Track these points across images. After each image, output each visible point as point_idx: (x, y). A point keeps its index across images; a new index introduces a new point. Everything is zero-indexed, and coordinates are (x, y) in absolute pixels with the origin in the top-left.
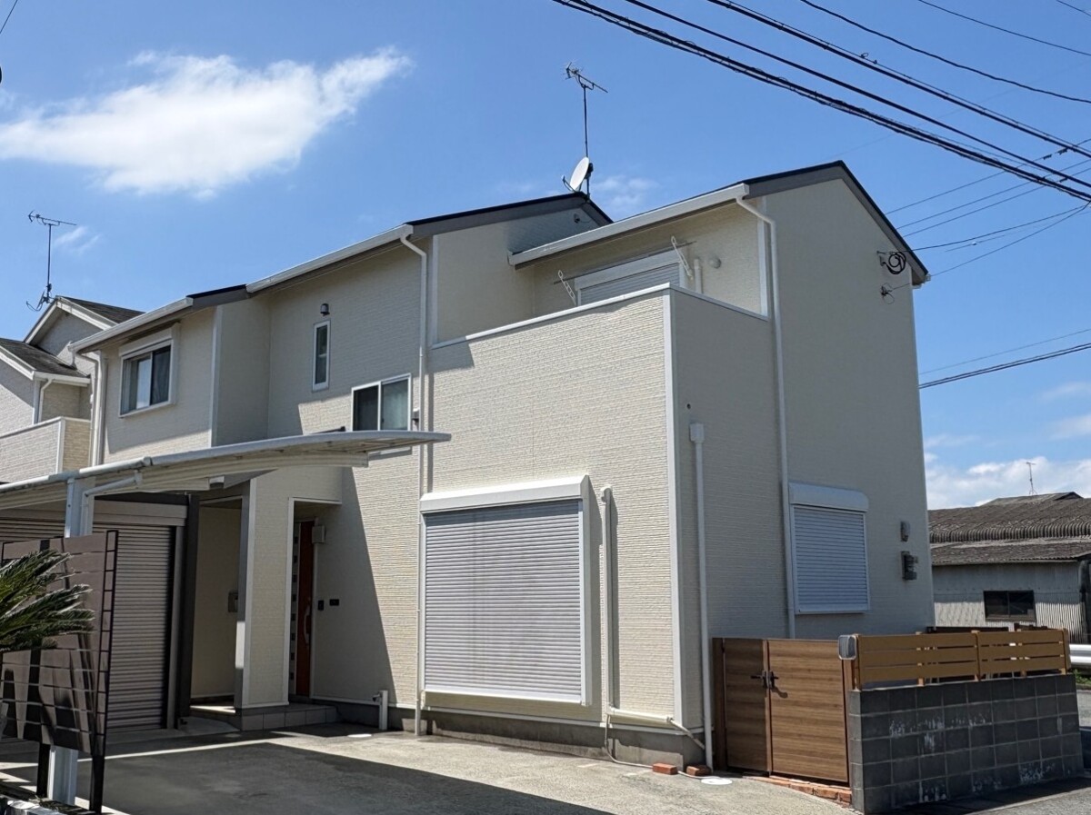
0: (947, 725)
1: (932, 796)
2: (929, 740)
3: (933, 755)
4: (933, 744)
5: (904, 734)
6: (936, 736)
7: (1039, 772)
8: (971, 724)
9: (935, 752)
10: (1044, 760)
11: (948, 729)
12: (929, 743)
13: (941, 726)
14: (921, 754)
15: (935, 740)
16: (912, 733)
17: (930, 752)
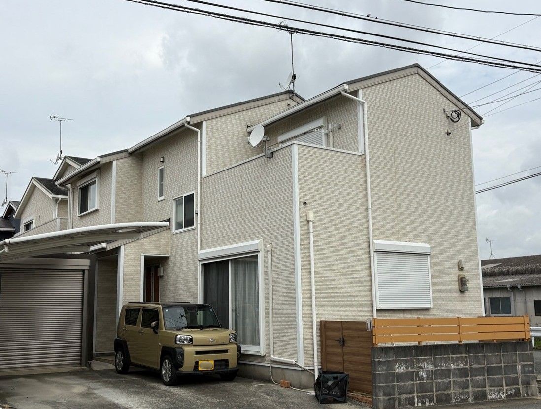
0: (435, 366)
1: (423, 403)
2: (423, 374)
3: (425, 382)
4: (425, 376)
5: (405, 370)
6: (428, 372)
7: (503, 394)
8: (453, 366)
9: (427, 380)
10: (506, 388)
11: (436, 368)
12: (422, 375)
13: (431, 367)
14: (416, 381)
15: (426, 374)
16: (410, 370)
17: (423, 380)
